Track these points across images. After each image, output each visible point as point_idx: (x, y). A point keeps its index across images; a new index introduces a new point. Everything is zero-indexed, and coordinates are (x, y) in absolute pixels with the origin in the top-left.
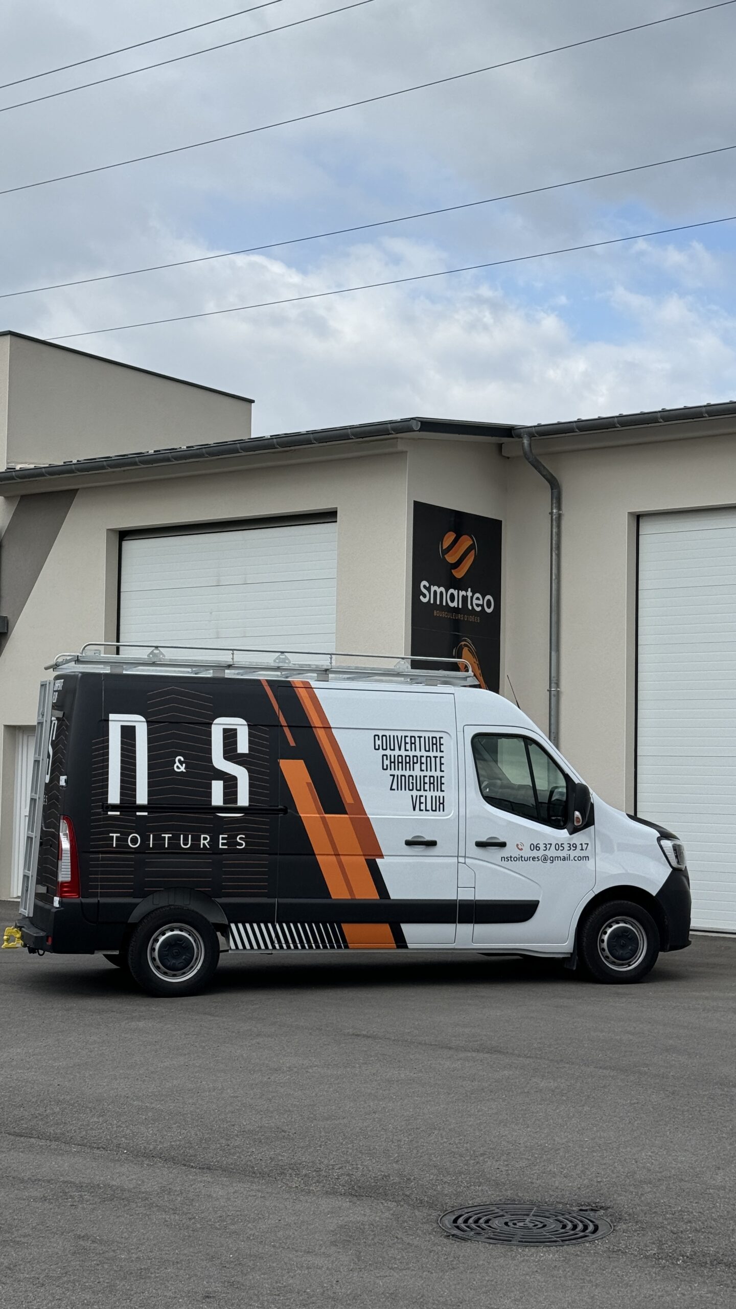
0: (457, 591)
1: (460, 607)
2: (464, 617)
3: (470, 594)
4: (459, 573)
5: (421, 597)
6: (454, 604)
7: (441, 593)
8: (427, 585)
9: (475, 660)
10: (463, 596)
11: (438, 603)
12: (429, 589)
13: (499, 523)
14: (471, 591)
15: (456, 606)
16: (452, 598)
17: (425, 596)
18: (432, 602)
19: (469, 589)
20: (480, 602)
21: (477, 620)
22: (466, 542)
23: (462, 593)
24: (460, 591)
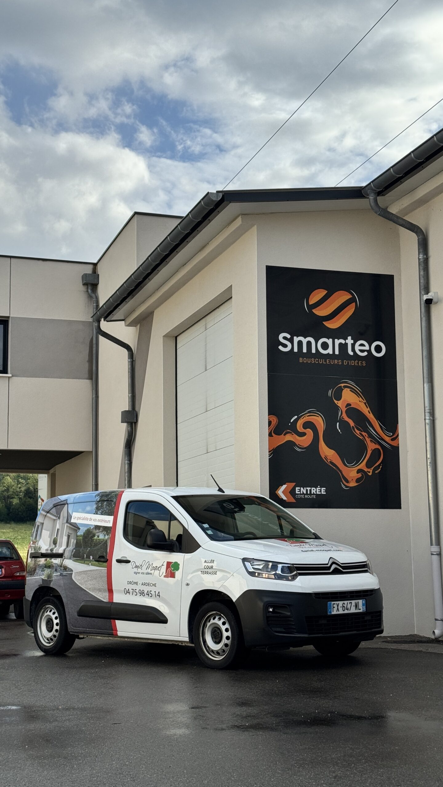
0: (331, 340)
1: (337, 352)
2: (343, 362)
3: (350, 341)
4: (333, 325)
5: (281, 348)
6: (330, 351)
7: (309, 343)
8: (289, 336)
9: (361, 399)
10: (340, 344)
11: (305, 350)
12: (291, 341)
13: (391, 278)
14: (352, 339)
15: (331, 353)
16: (325, 346)
17: (285, 346)
18: (296, 350)
19: (349, 338)
20: (367, 347)
21: (362, 363)
22: (342, 297)
23: (337, 342)
24: (336, 340)
